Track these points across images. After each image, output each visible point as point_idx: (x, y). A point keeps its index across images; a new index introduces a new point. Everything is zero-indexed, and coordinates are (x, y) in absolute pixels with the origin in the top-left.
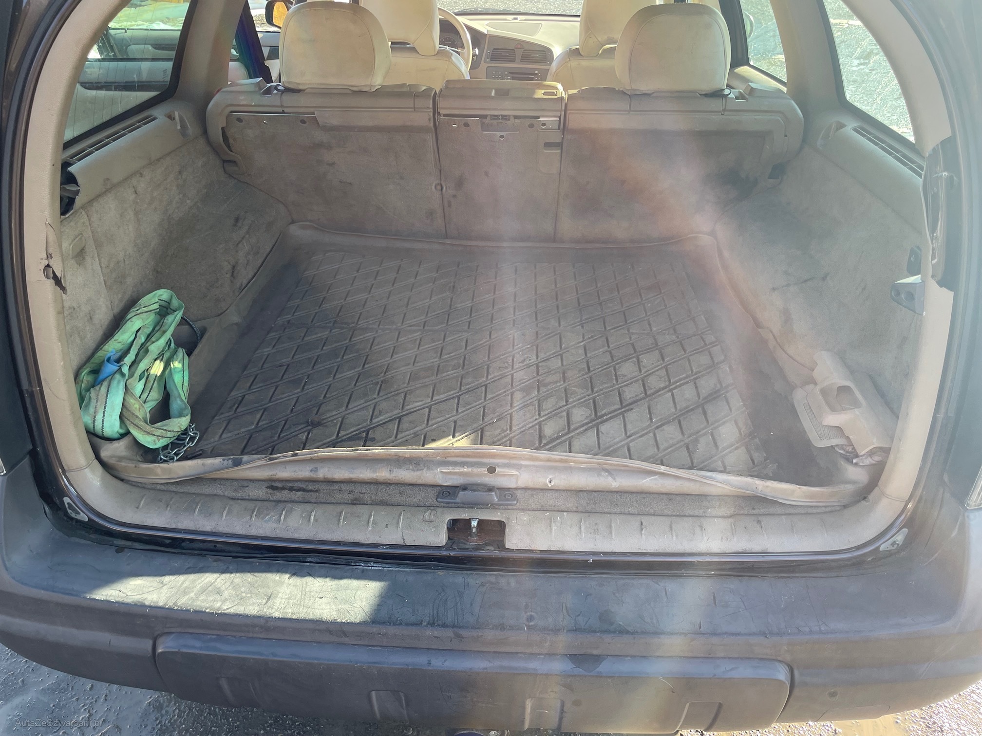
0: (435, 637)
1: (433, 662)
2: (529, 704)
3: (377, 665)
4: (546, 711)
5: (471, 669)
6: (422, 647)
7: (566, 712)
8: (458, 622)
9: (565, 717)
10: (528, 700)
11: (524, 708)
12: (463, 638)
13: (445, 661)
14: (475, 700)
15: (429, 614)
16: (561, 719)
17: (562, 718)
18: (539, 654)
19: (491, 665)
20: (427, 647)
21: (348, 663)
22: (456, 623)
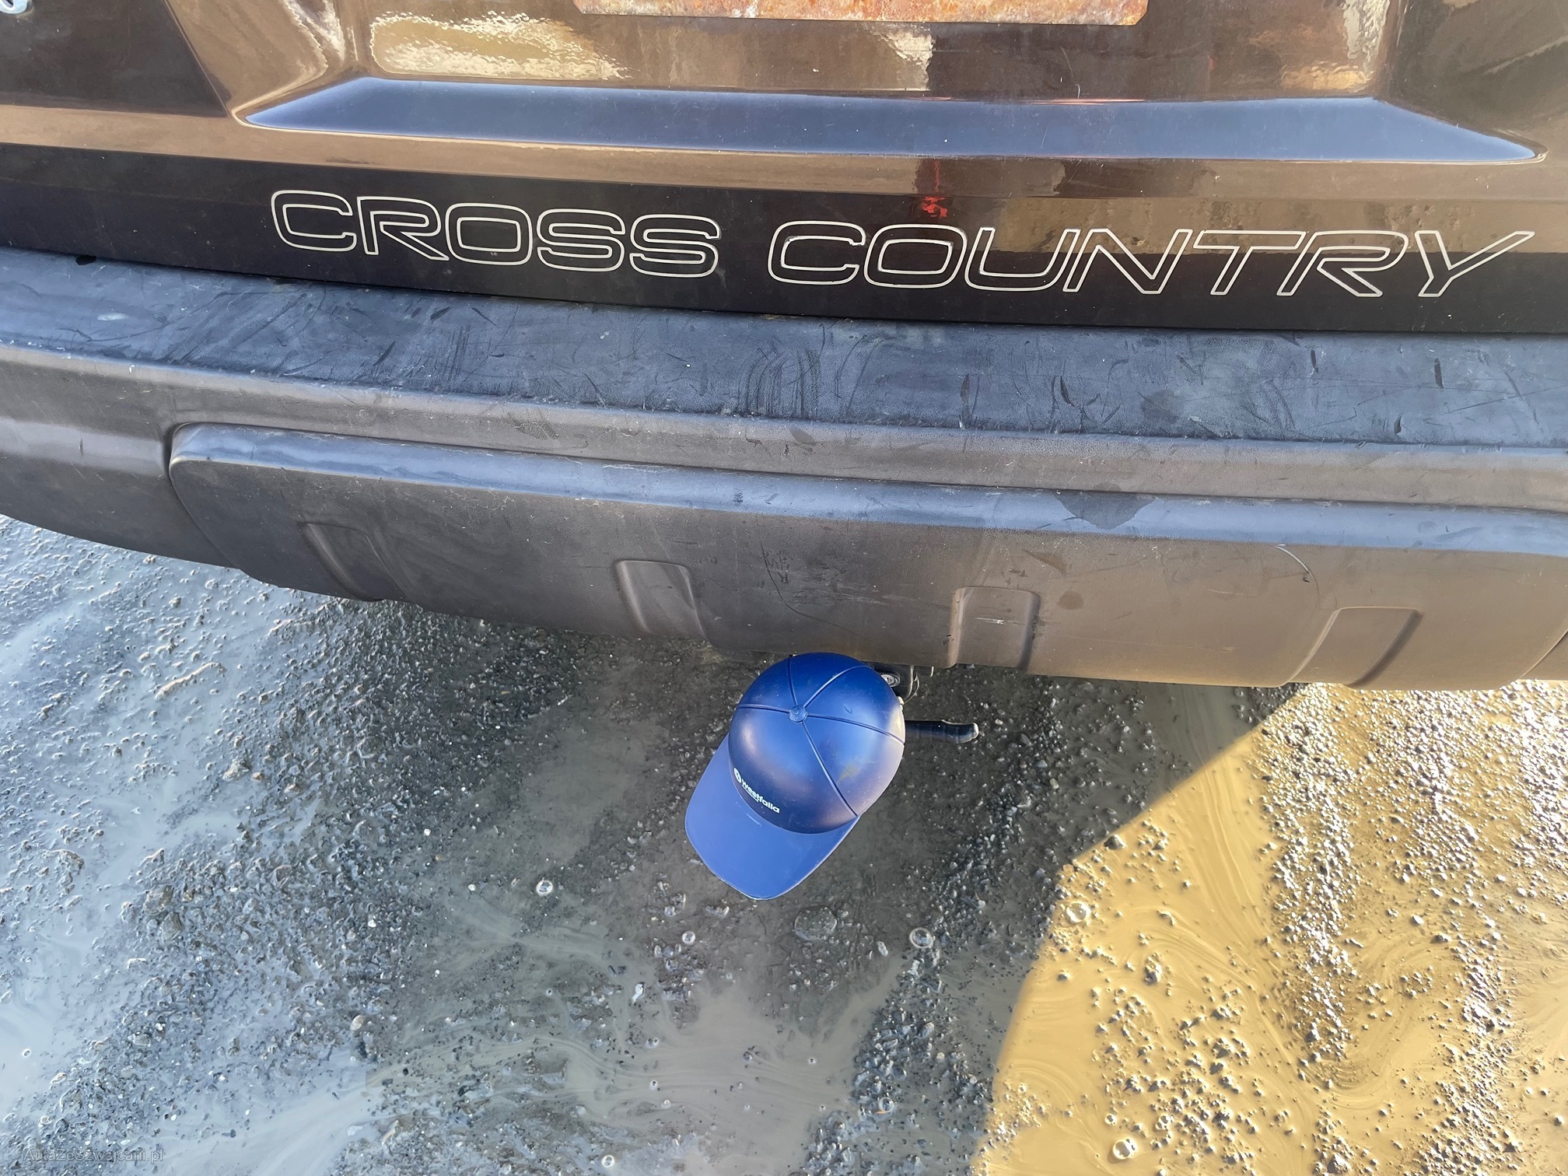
0: (750, 441)
1: (747, 498)
2: (960, 604)
3: (624, 501)
4: (999, 621)
5: (830, 514)
6: (723, 464)
7: (1043, 624)
8: (802, 409)
9: (1041, 635)
10: (958, 592)
11: (948, 609)
12: (814, 444)
13: (773, 497)
14: (840, 586)
15: (739, 393)
16: (1031, 639)
17: (1033, 637)
18: (992, 488)
19: (877, 507)
20: (734, 465)
21: (562, 496)
22: (799, 411)
